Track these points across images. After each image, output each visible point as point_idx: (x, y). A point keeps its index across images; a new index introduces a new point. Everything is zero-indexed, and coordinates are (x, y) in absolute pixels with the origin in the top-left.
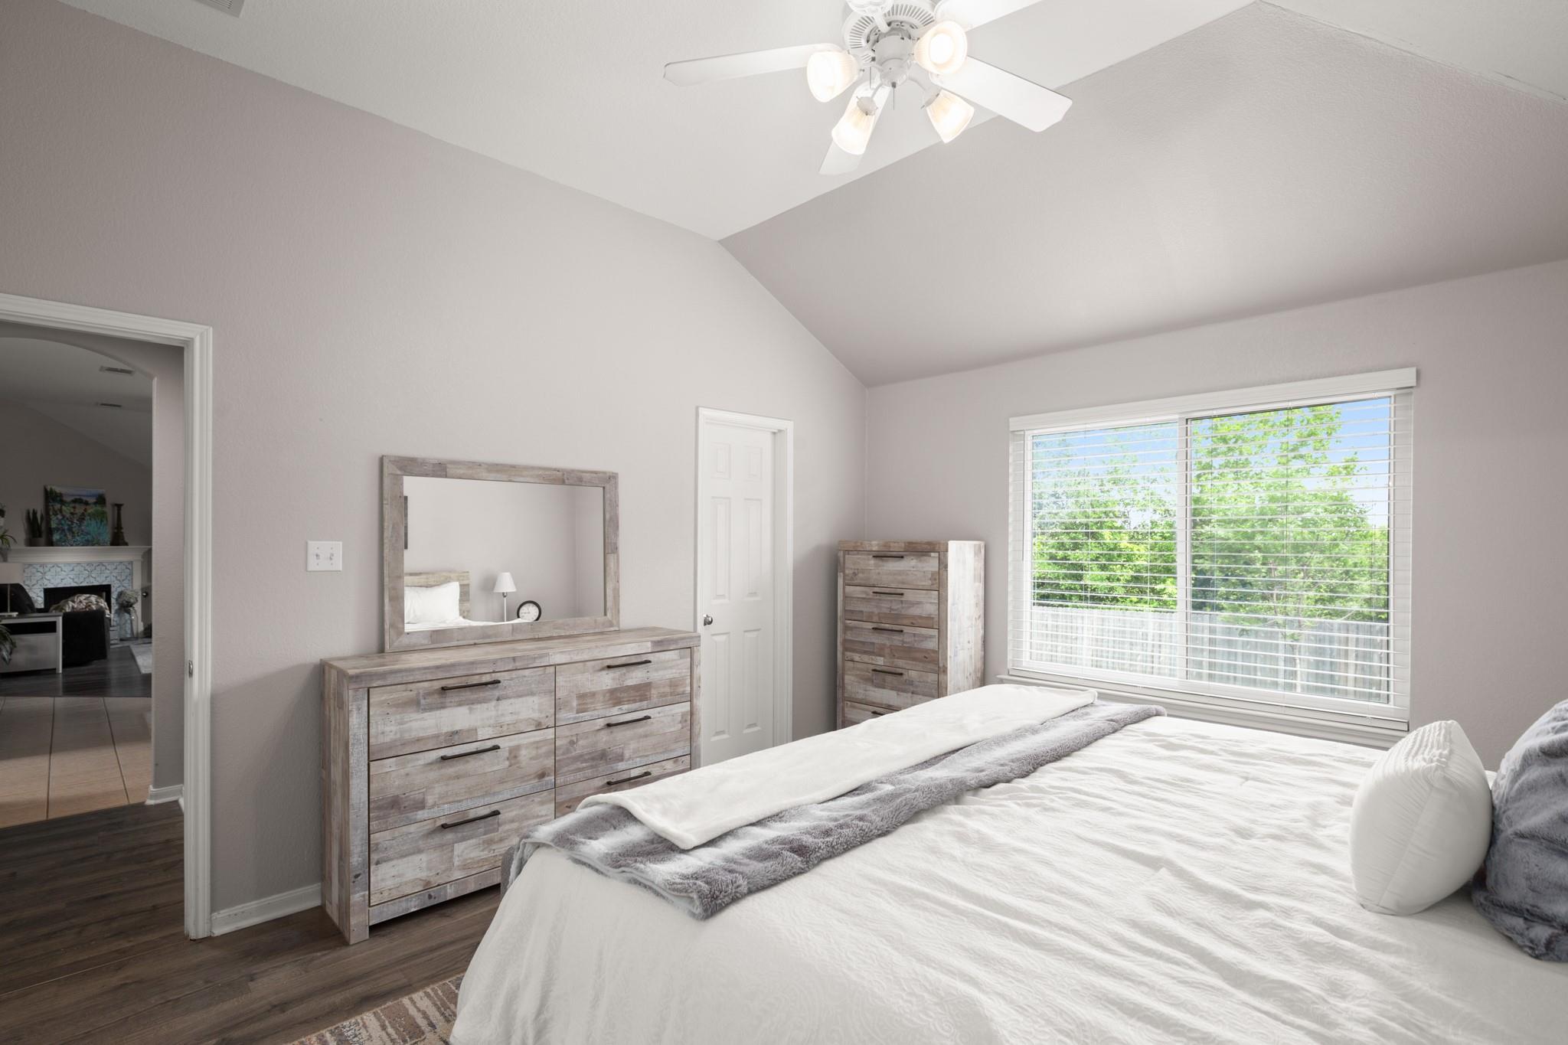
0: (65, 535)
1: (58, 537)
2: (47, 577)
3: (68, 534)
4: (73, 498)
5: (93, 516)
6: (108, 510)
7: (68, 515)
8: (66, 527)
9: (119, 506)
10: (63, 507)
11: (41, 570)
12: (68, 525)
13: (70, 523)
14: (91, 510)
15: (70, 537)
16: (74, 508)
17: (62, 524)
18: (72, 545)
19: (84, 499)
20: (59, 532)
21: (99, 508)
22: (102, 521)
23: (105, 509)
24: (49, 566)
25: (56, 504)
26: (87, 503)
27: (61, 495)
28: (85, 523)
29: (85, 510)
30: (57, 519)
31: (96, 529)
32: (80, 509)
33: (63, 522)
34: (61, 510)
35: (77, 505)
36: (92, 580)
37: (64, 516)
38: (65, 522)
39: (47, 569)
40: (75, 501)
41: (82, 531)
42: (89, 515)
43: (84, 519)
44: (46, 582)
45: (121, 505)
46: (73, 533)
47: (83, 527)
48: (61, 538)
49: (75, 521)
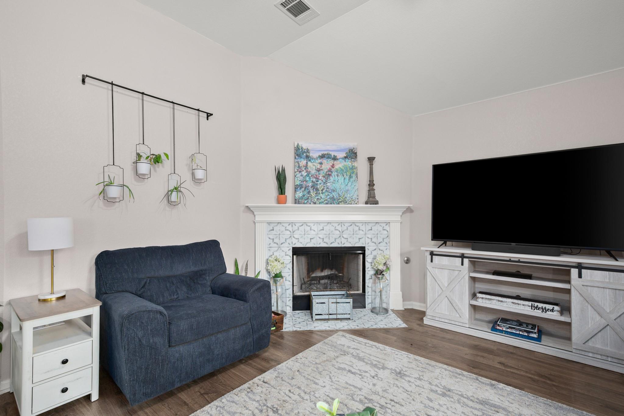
0: (309, 192)
1: (301, 195)
2: (295, 236)
3: (312, 191)
4: (320, 154)
5: (342, 172)
6: (362, 164)
7: (313, 172)
8: (310, 184)
9: (371, 160)
10: (309, 163)
11: (289, 228)
12: (313, 182)
13: (314, 180)
14: (339, 165)
15: (313, 194)
16: (321, 163)
17: (306, 181)
18: (315, 203)
19: (333, 154)
20: (303, 189)
21: (348, 163)
22: (350, 177)
23: (355, 164)
24: (298, 225)
25: (302, 160)
26: (335, 159)
27: (308, 151)
28: (332, 179)
29: (333, 166)
30: (302, 175)
31: (343, 187)
32: (327, 164)
33: (307, 179)
34: (306, 167)
35: (324, 161)
36: (343, 240)
37: (308, 173)
38: (310, 178)
39: (295, 228)
40: (322, 157)
41: (328, 188)
42: (337, 171)
43: (330, 175)
44: (295, 241)
45: (374, 158)
46: (317, 190)
47: (328, 184)
48: (304, 196)
49: (320, 178)
